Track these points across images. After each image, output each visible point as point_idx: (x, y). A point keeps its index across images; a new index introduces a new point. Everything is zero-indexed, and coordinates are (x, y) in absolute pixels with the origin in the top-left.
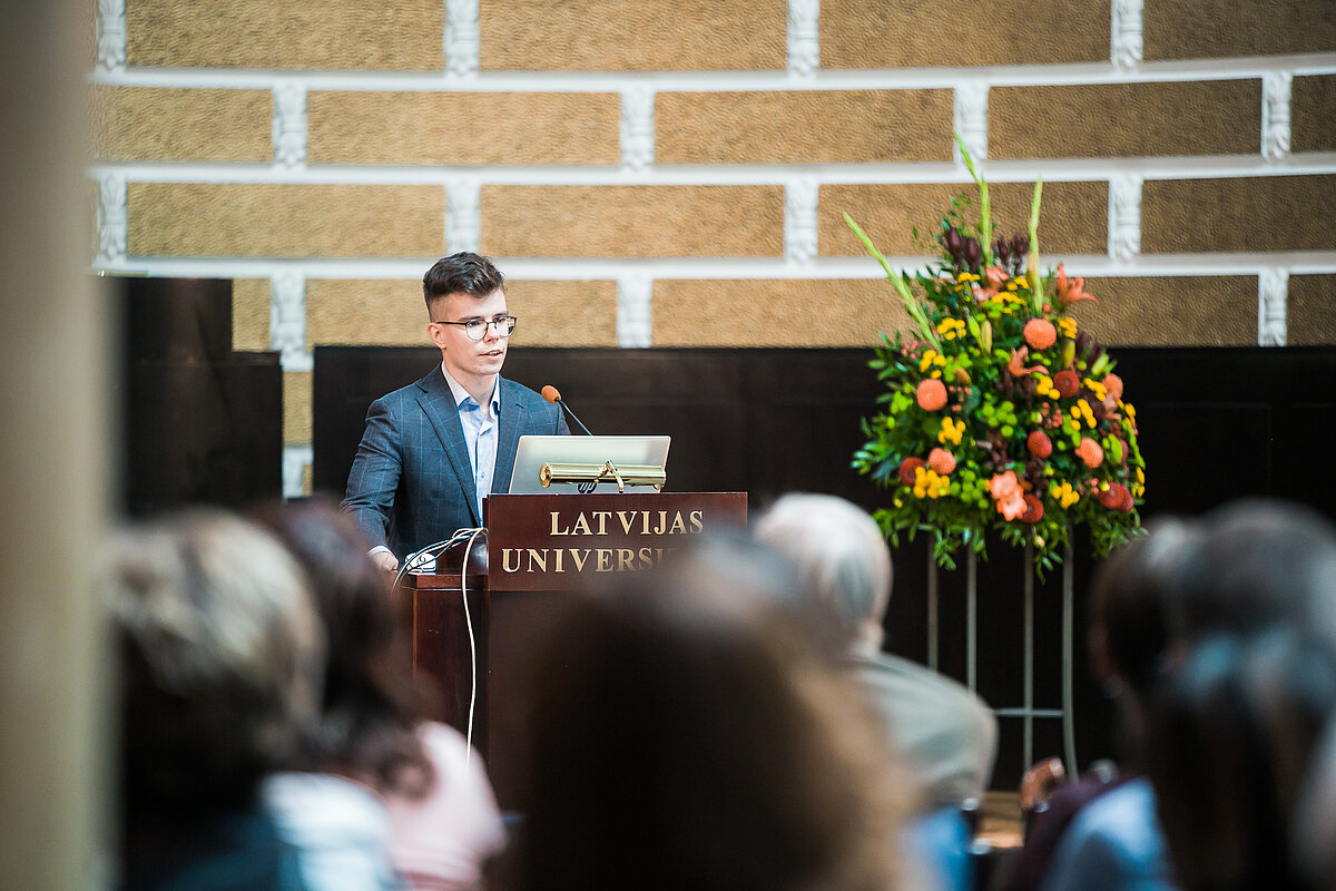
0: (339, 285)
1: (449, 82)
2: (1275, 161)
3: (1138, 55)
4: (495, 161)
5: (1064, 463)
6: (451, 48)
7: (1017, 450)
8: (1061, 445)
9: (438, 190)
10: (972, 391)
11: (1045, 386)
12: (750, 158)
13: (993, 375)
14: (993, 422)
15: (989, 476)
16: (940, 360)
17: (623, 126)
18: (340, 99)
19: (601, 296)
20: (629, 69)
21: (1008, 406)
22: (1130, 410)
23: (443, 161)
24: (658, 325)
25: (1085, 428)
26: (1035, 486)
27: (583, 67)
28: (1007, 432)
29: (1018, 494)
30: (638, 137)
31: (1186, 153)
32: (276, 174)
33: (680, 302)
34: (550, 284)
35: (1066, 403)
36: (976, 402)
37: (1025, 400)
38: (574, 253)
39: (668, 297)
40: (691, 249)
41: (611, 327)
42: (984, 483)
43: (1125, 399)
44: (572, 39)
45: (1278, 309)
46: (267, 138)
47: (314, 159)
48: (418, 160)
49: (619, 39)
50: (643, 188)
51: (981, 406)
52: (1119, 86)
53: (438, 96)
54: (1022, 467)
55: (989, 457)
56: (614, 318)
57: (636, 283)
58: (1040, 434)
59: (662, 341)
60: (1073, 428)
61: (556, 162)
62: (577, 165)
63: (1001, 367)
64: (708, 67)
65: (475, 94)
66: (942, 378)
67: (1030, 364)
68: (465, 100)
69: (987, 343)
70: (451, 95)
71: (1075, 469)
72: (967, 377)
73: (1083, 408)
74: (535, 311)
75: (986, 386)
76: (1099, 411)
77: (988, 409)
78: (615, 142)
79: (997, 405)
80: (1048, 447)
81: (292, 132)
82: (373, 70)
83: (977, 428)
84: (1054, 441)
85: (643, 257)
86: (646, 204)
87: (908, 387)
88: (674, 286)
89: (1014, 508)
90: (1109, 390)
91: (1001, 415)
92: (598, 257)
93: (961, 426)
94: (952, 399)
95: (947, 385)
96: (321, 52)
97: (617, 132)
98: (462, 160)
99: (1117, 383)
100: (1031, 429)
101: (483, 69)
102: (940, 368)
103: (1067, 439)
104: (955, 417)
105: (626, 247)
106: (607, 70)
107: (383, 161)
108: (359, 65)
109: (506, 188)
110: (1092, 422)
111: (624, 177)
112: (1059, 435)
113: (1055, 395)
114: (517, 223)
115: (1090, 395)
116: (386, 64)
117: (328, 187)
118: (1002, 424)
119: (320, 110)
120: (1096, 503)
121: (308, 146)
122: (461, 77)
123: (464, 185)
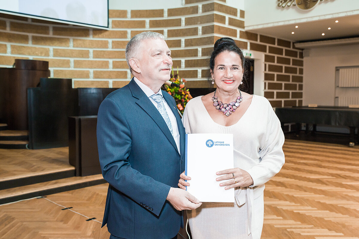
0: (78, 81)
1: (90, 59)
2: (183, 69)
4: (95, 68)
5: (185, 103)
7: (180, 101)
9: (89, 71)
10: (175, 94)
11: (183, 93)
12: (123, 68)
13: (177, 91)
14: (177, 98)
16: (170, 90)
17: (109, 64)
18: (78, 61)
19: (107, 83)
20: (110, 58)
21: (179, 95)
23: (89, 68)
24: (113, 85)
27: (104, 58)
28: (180, 99)
30: (111, 66)
32: (70, 69)
33: (116, 83)
34: (101, 81)
35: (186, 95)
37: (181, 95)
38: (104, 78)
39: (114, 83)
40: (117, 78)
44: (103, 55)
46: (69, 65)
47: (75, 67)
48: (86, 68)
49: (109, 55)
50: (111, 71)
51: (175, 96)
53: (89, 61)
54: (181, 103)
56: (108, 85)
57: (111, 81)
59: (114, 87)
60: (186, 98)
61: (102, 68)
62: (104, 68)
63: (178, 90)
64: (118, 58)
65: (93, 61)
66: (170, 92)
67: (181, 90)
68: (91, 61)
72: (174, 92)
74: (100, 84)
75: (176, 93)
78: (108, 66)
79: (178, 95)
81: (72, 64)
84: (184, 100)
85: (111, 78)
86: (112, 73)
88: (115, 81)
89: (181, 108)
90: (188, 93)
91: (179, 97)
92: (107, 78)
96: (75, 56)
98: (91, 68)
100: (182, 98)
101: (94, 58)
102: (170, 91)
105: (110, 77)
106: (107, 58)
107: (82, 68)
108: (80, 57)
109: (96, 71)
111: (109, 70)
112: (185, 99)
114: (98, 74)
116: (83, 57)
117: (76, 70)
118: (179, 98)
119: (75, 62)
122: (91, 59)
123: (91, 71)
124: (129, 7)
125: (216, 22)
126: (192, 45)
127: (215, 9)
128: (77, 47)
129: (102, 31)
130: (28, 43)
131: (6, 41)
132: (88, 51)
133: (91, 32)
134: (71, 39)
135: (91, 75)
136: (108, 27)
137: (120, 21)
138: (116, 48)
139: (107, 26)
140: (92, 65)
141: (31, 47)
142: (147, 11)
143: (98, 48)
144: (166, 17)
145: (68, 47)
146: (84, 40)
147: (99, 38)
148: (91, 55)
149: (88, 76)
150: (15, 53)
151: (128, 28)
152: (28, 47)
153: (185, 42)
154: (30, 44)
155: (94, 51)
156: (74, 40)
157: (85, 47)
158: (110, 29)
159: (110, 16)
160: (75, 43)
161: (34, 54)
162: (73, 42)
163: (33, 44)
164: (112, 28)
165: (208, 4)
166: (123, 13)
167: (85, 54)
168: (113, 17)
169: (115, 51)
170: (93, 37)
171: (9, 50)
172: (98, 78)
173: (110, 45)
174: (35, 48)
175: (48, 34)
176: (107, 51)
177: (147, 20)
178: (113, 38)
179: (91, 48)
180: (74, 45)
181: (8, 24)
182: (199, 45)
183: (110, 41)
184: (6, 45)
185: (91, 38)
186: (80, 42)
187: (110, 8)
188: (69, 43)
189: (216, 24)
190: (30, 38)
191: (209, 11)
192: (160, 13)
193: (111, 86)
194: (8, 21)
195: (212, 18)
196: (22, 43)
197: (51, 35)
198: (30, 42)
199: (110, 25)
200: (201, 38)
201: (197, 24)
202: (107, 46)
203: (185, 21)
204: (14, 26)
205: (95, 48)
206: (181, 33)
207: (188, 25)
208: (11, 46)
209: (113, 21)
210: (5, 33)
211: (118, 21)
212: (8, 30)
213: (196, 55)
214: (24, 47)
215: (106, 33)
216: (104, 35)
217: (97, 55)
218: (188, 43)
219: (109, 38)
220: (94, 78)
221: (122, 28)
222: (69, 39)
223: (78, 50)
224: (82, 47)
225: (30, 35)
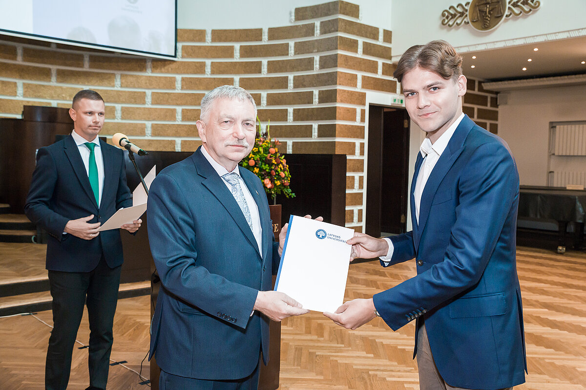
1: (146, 106)
3: (266, 105)
4: (154, 120)
5: (277, 177)
6: (146, 100)
7: (269, 174)
8: (277, 173)
9: (144, 124)
10: (260, 162)
11: (274, 161)
13: (264, 159)
14: (264, 169)
15: (264, 179)
16: (253, 156)
17: (176, 114)
18: (127, 108)
19: (173, 143)
20: (177, 105)
21: (267, 165)
22: (288, 166)
23: (145, 119)
24: (182, 148)
25: (281, 170)
26: (272, 181)
27: (169, 104)
28: (267, 170)
29: (270, 182)
30: (179, 116)
31: (274, 121)
32: (116, 121)
33: (186, 144)
34: (163, 140)
35: (278, 165)
36: (260, 164)
37: (271, 164)
38: (168, 136)
39: (184, 143)
40: (188, 136)
41: (174, 148)
42: (263, 181)
43: (287, 163)
44: (168, 100)
45: (291, 147)
46: (114, 115)
47: (122, 118)
48: (141, 120)
49: (176, 100)
50: (180, 125)
51: (261, 165)
52: (263, 110)
53: (144, 108)
54: (269, 177)
55: (263, 175)
56: (175, 147)
57: (178, 141)
58: (273, 171)
59: (183, 151)
60: (279, 170)
61: (165, 120)
62: (168, 121)
63: (266, 157)
64: (191, 105)
65: (151, 108)
66: (254, 159)
67: (271, 157)
68: (149, 109)
69: (262, 152)
70: (147, 108)
71: (279, 178)
72: (259, 160)
73: (281, 166)
74: (161, 145)
75: (263, 161)
76: (284, 166)
77: (263, 166)
78: (175, 117)
79: (265, 165)
80: (275, 174)
81: (118, 114)
82: (133, 103)
83: (261, 170)
84: (275, 172)
85: (180, 136)
86: (181, 127)
87: (246, 161)
89: (269, 186)
90: (284, 162)
91: (266, 167)
92: (172, 136)
93: (258, 169)
94: (256, 164)
95: (255, 161)
96: (124, 100)
97: (175, 115)
98: (149, 120)
99: (285, 160)
100: (271, 170)
101: (152, 104)
102: (253, 157)
103: (278, 172)
104: (257, 167)
105: (177, 135)
106: (173, 105)
107: (134, 119)
108: (130, 103)
109: (156, 124)
110: (282, 169)
111: (176, 123)
112: (277, 171)
113: (276, 163)
114: (158, 130)
115: (282, 163)
116: (135, 103)
117: (125, 123)
118: (266, 169)
119: (123, 110)
120: (282, 184)
121: (121, 116)
122: (148, 105)
123: (149, 124)
124: (209, 25)
125: (340, 49)
126: (304, 86)
127: (339, 29)
128: (127, 87)
129: (167, 63)
130: (50, 81)
131: (15, 78)
132: (145, 92)
133: (149, 64)
134: (118, 74)
135: (149, 131)
136: (175, 56)
137: (194, 46)
138: (187, 89)
139: (173, 55)
140: (149, 114)
141: (56, 87)
142: (236, 31)
143: (160, 88)
144: (265, 41)
145: (114, 86)
146: (137, 77)
147: (162, 72)
148: (149, 99)
149: (143, 133)
150: (30, 96)
151: (206, 57)
152: (50, 86)
153: (294, 81)
154: (53, 82)
155: (153, 93)
156: (122, 76)
157: (139, 87)
158: (179, 59)
159: (178, 38)
160: (123, 81)
161: (59, 97)
162: (121, 78)
163: (57, 81)
164: (183, 57)
165: (329, 21)
166: (199, 35)
167: (139, 98)
168: (184, 41)
169: (185, 94)
170: (152, 72)
171: (20, 90)
172: (159, 135)
173: (179, 85)
174: (61, 88)
175: (82, 66)
176: (174, 93)
177: (237, 46)
178: (184, 73)
179: (148, 89)
180: (122, 83)
181: (20, 52)
182: (315, 85)
183: (179, 77)
184: (15, 83)
185: (149, 73)
186: (131, 79)
187: (179, 27)
188: (115, 80)
189: (340, 52)
190: (54, 73)
191: (330, 32)
192: (256, 34)
193: (178, 149)
194: (20, 48)
195: (333, 44)
196: (40, 80)
197: (86, 68)
198: (54, 79)
199: (179, 53)
200: (318, 75)
201: (312, 52)
202: (174, 85)
203: (295, 47)
204: (29, 54)
205: (154, 88)
206: (288, 67)
207: (298, 54)
208: (24, 84)
209: (183, 47)
210: (14, 65)
211: (192, 46)
212: (19, 61)
213: (311, 102)
214: (43, 86)
215: (173, 66)
216: (170, 69)
217: (157, 99)
218: (299, 82)
219: (177, 73)
220: (152, 136)
221: (198, 57)
222: (114, 75)
223: (129, 92)
224: (134, 87)
225: (54, 68)
